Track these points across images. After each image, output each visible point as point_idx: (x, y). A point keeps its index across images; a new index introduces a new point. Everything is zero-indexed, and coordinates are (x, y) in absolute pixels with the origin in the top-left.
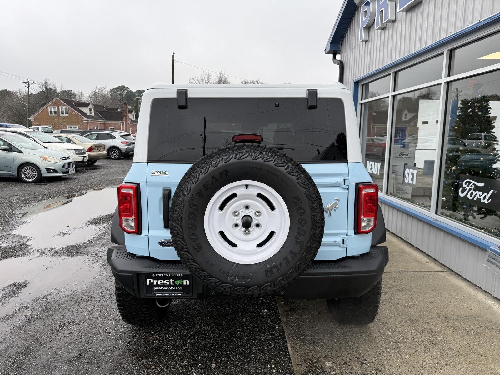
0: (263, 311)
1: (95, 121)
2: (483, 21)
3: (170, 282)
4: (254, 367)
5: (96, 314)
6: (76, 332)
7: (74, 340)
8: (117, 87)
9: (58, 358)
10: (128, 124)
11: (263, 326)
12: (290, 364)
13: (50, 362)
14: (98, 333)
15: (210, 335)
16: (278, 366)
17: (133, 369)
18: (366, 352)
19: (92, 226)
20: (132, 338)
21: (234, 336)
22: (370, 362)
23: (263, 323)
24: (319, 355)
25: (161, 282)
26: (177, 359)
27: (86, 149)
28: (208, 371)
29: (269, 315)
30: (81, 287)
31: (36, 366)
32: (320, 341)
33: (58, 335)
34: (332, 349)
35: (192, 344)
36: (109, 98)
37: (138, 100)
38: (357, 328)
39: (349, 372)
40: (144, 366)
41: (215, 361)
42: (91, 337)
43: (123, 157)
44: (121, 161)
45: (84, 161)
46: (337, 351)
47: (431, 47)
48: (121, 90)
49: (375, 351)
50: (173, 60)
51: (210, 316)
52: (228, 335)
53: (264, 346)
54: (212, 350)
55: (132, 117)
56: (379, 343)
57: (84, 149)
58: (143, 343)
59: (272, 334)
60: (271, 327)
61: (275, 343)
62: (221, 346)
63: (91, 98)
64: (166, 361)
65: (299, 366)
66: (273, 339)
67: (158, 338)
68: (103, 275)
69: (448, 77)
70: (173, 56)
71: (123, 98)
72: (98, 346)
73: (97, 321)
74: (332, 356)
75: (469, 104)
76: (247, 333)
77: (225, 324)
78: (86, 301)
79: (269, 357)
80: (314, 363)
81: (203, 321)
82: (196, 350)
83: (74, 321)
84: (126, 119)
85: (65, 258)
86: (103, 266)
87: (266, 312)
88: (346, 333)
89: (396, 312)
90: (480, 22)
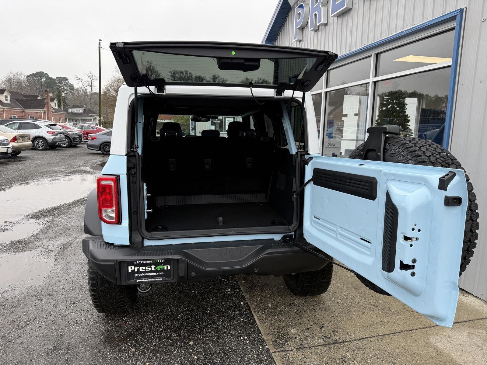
0: (227, 290)
1: (12, 109)
2: (406, 31)
3: (151, 268)
4: (228, 341)
5: (62, 307)
6: (44, 325)
7: (45, 333)
8: (35, 72)
9: (32, 352)
10: (50, 112)
11: (229, 304)
12: (260, 335)
13: (25, 356)
14: (68, 324)
15: (182, 316)
16: (250, 337)
17: (114, 354)
18: (323, 318)
19: (32, 221)
20: (106, 326)
21: (205, 315)
22: (327, 326)
23: (229, 301)
24: (284, 324)
25: (142, 268)
26: (155, 340)
27: (10, 140)
28: (187, 349)
29: (233, 294)
30: (39, 282)
31: (10, 362)
32: (282, 312)
33: (25, 330)
34: (294, 318)
35: (167, 326)
36: (25, 84)
37: (60, 88)
38: (312, 298)
39: (312, 336)
40: (124, 350)
41: (192, 339)
42: (63, 329)
43: (49, 148)
44: (48, 151)
45: (8, 152)
46: (298, 319)
47: (361, 51)
48: (40, 76)
49: (330, 316)
50: (99, 48)
51: (178, 299)
52: (199, 315)
53: (234, 321)
54: (187, 329)
55: (54, 105)
56: (332, 310)
57: (7, 139)
58: (118, 330)
59: (239, 310)
60: (237, 304)
61: (243, 318)
62: (195, 325)
63: (5, 84)
64: (145, 343)
65: (268, 335)
66: (241, 314)
67: (132, 323)
68: (59, 269)
69: (375, 77)
70: (100, 43)
71: (42, 85)
72: (71, 336)
73: (64, 313)
74: (295, 324)
75: (389, 101)
76: (216, 311)
77: (193, 305)
78: (47, 295)
79: (240, 330)
80: (281, 331)
81: (173, 305)
82: (172, 331)
83: (39, 315)
84: (48, 107)
85: (11, 254)
86: (56, 260)
87: (230, 291)
88: (303, 303)
89: (341, 283)
90: (402, 32)
